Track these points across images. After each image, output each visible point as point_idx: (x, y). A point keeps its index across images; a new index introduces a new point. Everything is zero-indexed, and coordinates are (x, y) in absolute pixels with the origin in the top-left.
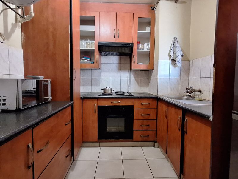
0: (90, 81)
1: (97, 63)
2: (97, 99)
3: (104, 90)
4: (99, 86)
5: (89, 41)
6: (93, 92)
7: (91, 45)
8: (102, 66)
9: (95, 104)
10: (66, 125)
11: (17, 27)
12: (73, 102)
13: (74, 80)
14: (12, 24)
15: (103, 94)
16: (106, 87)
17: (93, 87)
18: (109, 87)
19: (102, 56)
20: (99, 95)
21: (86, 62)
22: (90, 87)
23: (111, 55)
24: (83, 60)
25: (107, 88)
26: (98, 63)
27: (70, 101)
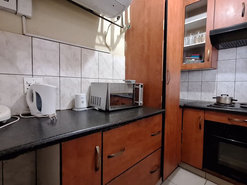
0: (200, 86)
1: (208, 61)
2: (203, 111)
3: (218, 98)
4: (213, 92)
5: (199, 35)
6: (203, 99)
7: (201, 39)
8: (219, 64)
9: (200, 117)
10: (152, 135)
11: (122, 38)
12: (164, 110)
13: (168, 84)
14: (118, 36)
15: (215, 104)
16: (222, 95)
17: (203, 93)
18: (228, 95)
19: (219, 50)
20: (208, 106)
21: (193, 62)
22: (199, 94)
23: (236, 47)
24: (190, 60)
25: (224, 96)
26: (210, 60)
27: (162, 108)
